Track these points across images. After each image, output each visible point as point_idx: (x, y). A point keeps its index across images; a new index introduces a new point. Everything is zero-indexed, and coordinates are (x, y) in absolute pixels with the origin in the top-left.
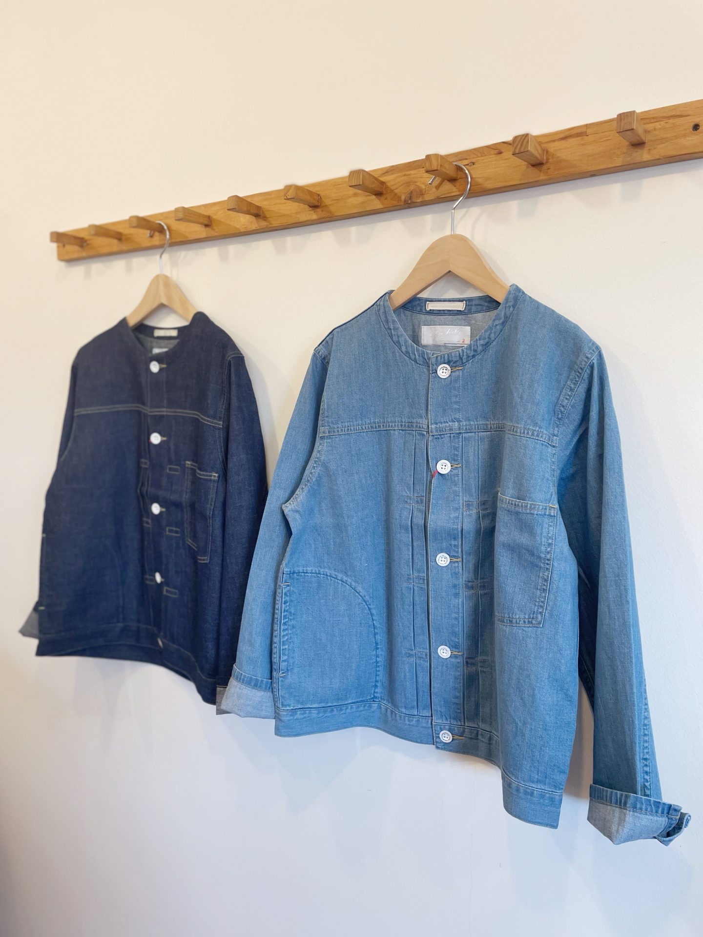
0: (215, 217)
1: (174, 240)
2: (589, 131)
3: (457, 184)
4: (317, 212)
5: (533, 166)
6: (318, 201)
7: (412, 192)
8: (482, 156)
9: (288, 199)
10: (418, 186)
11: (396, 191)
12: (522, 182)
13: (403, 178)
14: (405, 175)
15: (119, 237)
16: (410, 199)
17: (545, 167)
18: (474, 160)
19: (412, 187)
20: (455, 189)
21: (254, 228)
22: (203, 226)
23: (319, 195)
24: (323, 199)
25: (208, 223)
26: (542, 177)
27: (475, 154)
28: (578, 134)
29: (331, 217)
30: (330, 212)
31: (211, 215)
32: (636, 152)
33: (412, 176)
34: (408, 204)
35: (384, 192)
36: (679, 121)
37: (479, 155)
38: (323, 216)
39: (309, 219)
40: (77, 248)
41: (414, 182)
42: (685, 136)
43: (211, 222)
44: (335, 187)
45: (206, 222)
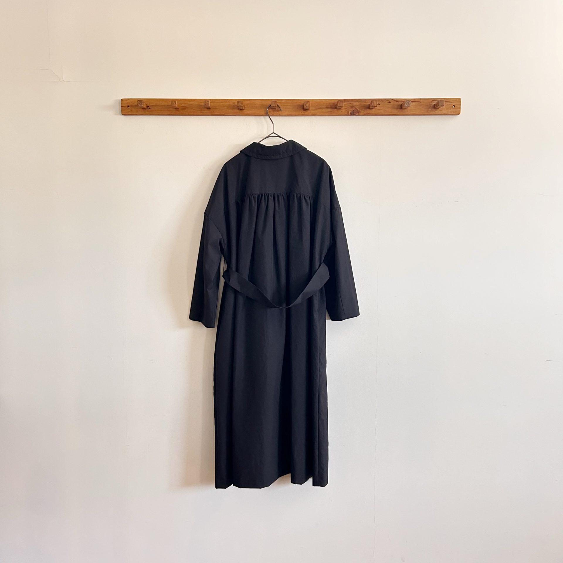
2: (421, 101)
5: (402, 109)
8: (382, 102)
10: (357, 109)
11: (346, 109)
14: (350, 104)
16: (354, 112)
17: (406, 110)
19: (354, 109)
28: (417, 101)
32: (436, 111)
33: (353, 104)
36: (449, 103)
41: (354, 107)
42: (451, 108)
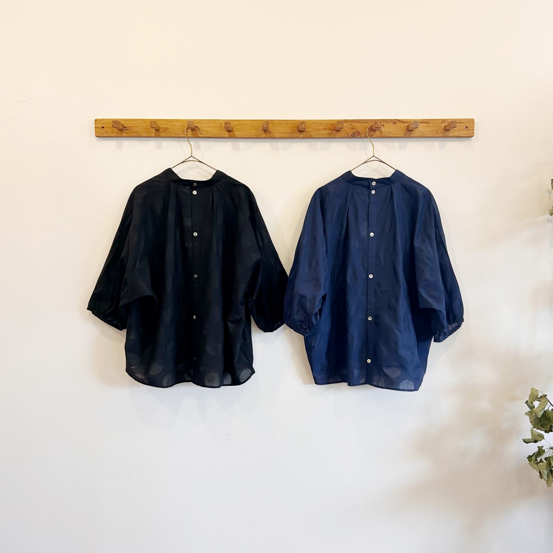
0: (235, 127)
2: (430, 122)
3: (376, 132)
4: (303, 134)
5: (409, 131)
8: (387, 123)
10: (358, 131)
11: (347, 131)
12: (405, 136)
14: (351, 125)
15: (158, 128)
16: (354, 134)
17: (413, 131)
18: (384, 124)
19: (355, 131)
20: (375, 134)
21: (263, 137)
22: (227, 130)
24: (306, 129)
25: (230, 130)
26: (412, 136)
27: (383, 121)
28: (426, 122)
30: (311, 135)
31: (233, 126)
32: (447, 132)
33: (354, 126)
35: (341, 130)
36: (461, 124)
37: (386, 122)
38: (306, 136)
39: (298, 136)
40: (115, 130)
41: (356, 128)
42: (463, 130)
43: (233, 130)
44: (314, 124)
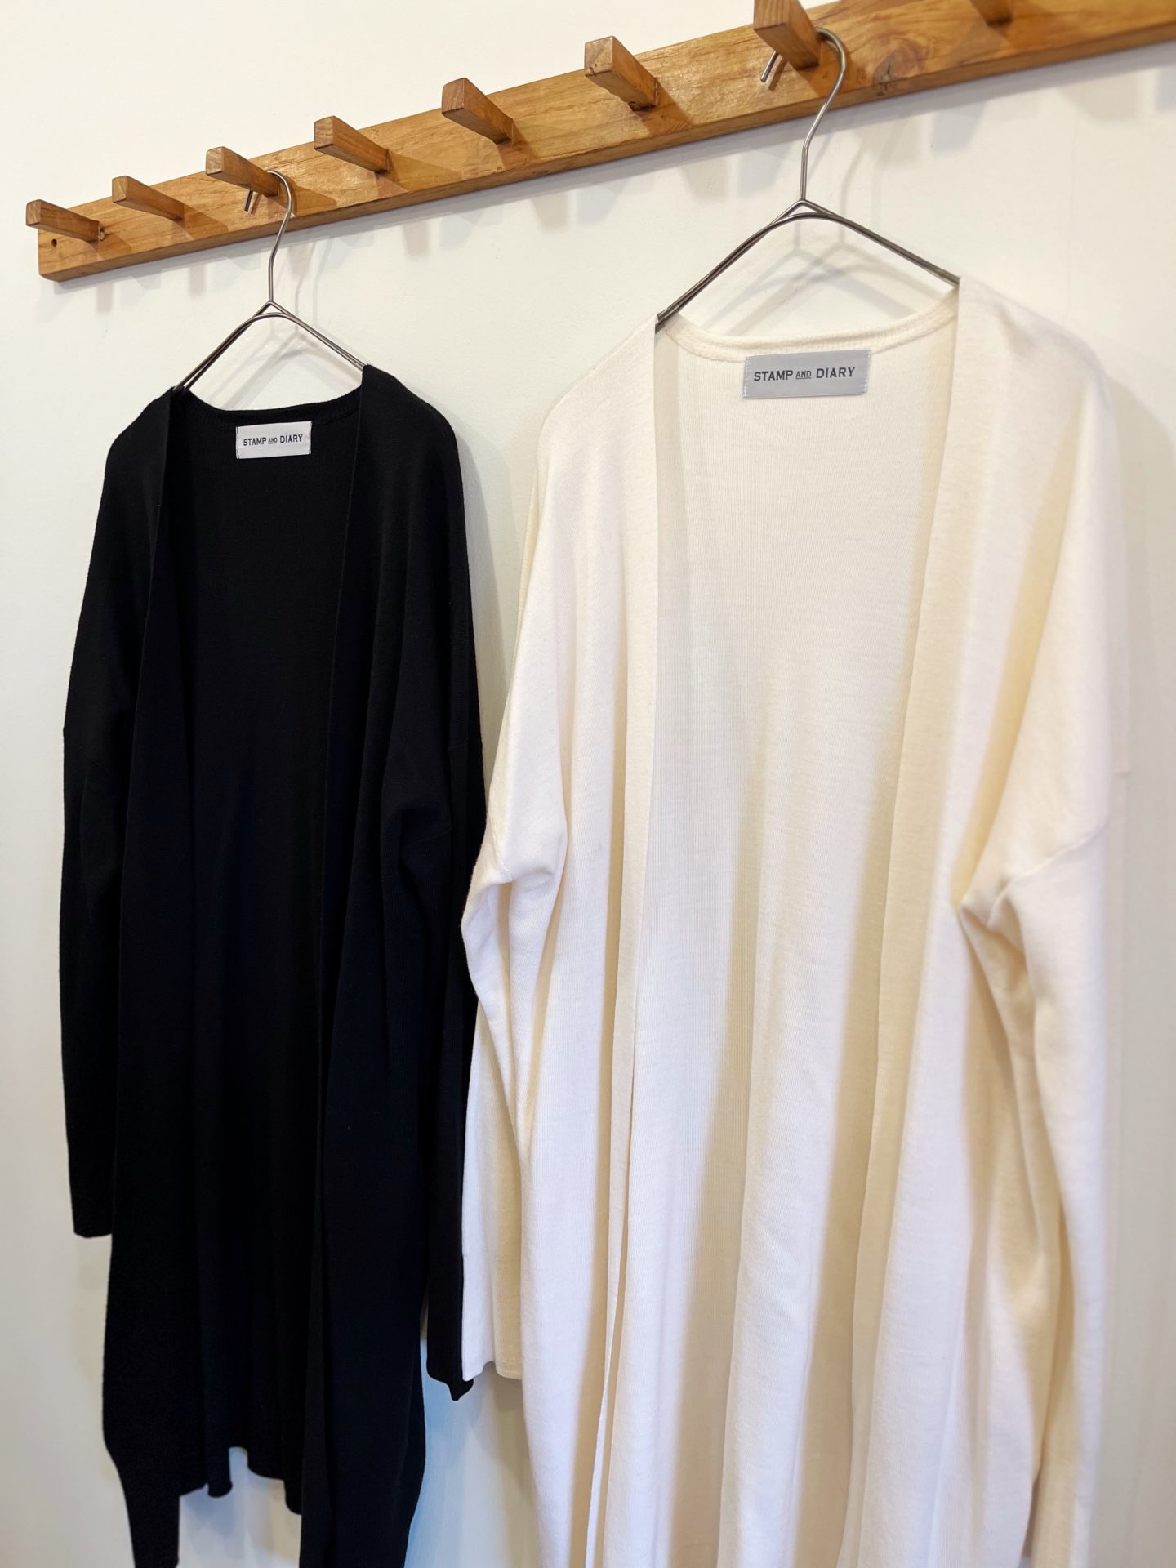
0: (400, 153)
1: (301, 213)
3: (1012, 30)
4: (651, 119)
6: (654, 94)
7: (892, 56)
9: (593, 76)
10: (909, 40)
11: (855, 56)
13: (869, 26)
14: (876, 19)
15: (176, 212)
16: (888, 72)
19: (894, 45)
20: (1005, 43)
21: (493, 171)
22: (373, 173)
23: (655, 80)
24: (666, 90)
25: (382, 166)
29: (685, 130)
30: (682, 117)
31: (391, 149)
33: (892, 21)
34: (881, 84)
35: (821, 61)
38: (662, 130)
39: (630, 138)
40: (80, 244)
43: (391, 165)
44: (697, 58)
45: (381, 163)
